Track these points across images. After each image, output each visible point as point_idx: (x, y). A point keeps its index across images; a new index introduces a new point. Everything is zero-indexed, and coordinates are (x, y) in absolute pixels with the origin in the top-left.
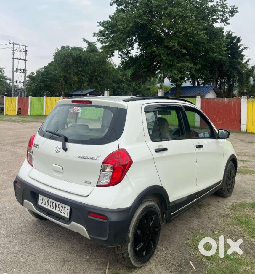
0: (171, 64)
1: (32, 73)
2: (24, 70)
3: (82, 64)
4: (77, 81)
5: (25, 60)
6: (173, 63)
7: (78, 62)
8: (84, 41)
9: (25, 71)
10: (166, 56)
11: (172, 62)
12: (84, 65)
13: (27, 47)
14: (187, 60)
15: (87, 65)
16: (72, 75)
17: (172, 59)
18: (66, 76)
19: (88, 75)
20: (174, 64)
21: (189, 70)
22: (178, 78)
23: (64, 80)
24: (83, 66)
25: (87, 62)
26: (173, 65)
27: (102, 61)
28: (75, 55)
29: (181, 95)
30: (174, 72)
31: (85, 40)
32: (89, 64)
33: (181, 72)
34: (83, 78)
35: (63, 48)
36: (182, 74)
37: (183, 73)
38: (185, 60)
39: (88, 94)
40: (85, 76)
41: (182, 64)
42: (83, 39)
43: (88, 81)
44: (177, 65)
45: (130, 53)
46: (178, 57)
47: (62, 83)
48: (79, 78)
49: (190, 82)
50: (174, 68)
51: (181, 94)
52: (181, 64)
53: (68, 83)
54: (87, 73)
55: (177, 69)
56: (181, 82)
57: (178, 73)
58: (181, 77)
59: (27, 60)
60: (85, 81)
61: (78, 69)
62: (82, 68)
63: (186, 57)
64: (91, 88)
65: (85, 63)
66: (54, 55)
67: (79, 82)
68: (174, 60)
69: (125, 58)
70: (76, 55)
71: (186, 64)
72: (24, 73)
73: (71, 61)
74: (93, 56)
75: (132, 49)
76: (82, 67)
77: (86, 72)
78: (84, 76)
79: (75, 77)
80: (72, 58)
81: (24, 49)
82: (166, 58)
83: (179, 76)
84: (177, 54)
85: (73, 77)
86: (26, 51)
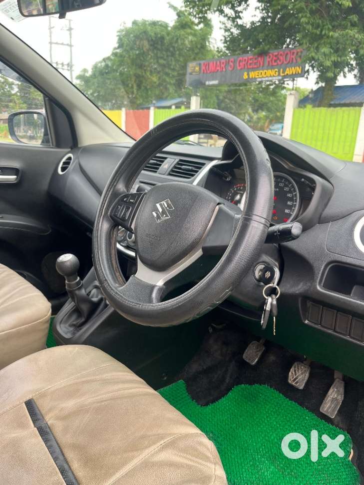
0: (316, 34)
1: (85, 70)
2: (68, 65)
3: (164, 53)
4: (157, 83)
5: (71, 46)
6: (321, 31)
7: (158, 49)
8: (170, 7)
9: (71, 67)
10: (308, 15)
11: (319, 29)
12: (169, 54)
13: (71, 22)
14: (353, 25)
15: (173, 55)
16: (148, 74)
17: (320, 22)
18: (139, 75)
19: (175, 74)
20: (323, 33)
21: (354, 48)
22: (328, 63)
23: (135, 82)
24: (167, 56)
25: (174, 47)
26: (321, 37)
27: (199, 46)
28: (153, 34)
29: (332, 103)
30: (322, 51)
31: (172, 6)
32: (177, 52)
33: (337, 51)
34: (168, 79)
35: (135, 23)
36: (338, 56)
37: (340, 53)
38: (349, 24)
39: (173, 107)
40: (171, 75)
41: (341, 33)
42: (169, 3)
43: (174, 84)
44: (331, 34)
45: (240, 18)
46: (333, 18)
47: (132, 87)
48: (159, 78)
49: (355, 76)
50: (324, 43)
51: (332, 100)
52: (339, 32)
53: (143, 88)
54: (174, 70)
55: (330, 43)
56: (334, 73)
57: (330, 52)
58: (336, 61)
59: (73, 46)
60: (170, 84)
61: (158, 62)
62: (165, 60)
63: (351, 17)
64: (180, 97)
65: (170, 51)
66: (118, 36)
67: (160, 85)
68: (324, 26)
69: (231, 30)
70: (155, 34)
71: (350, 31)
72: (68, 70)
73: (146, 45)
74: (183, 35)
75: (245, 9)
76: (165, 57)
77: (172, 67)
78: (167, 74)
79: (153, 77)
80: (149, 41)
81: (68, 26)
82: (307, 21)
83: (333, 59)
84: (332, 12)
85: (149, 76)
86: (70, 29)
